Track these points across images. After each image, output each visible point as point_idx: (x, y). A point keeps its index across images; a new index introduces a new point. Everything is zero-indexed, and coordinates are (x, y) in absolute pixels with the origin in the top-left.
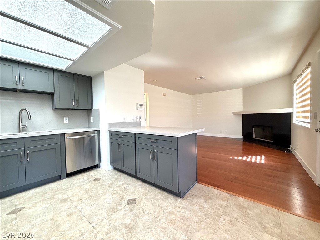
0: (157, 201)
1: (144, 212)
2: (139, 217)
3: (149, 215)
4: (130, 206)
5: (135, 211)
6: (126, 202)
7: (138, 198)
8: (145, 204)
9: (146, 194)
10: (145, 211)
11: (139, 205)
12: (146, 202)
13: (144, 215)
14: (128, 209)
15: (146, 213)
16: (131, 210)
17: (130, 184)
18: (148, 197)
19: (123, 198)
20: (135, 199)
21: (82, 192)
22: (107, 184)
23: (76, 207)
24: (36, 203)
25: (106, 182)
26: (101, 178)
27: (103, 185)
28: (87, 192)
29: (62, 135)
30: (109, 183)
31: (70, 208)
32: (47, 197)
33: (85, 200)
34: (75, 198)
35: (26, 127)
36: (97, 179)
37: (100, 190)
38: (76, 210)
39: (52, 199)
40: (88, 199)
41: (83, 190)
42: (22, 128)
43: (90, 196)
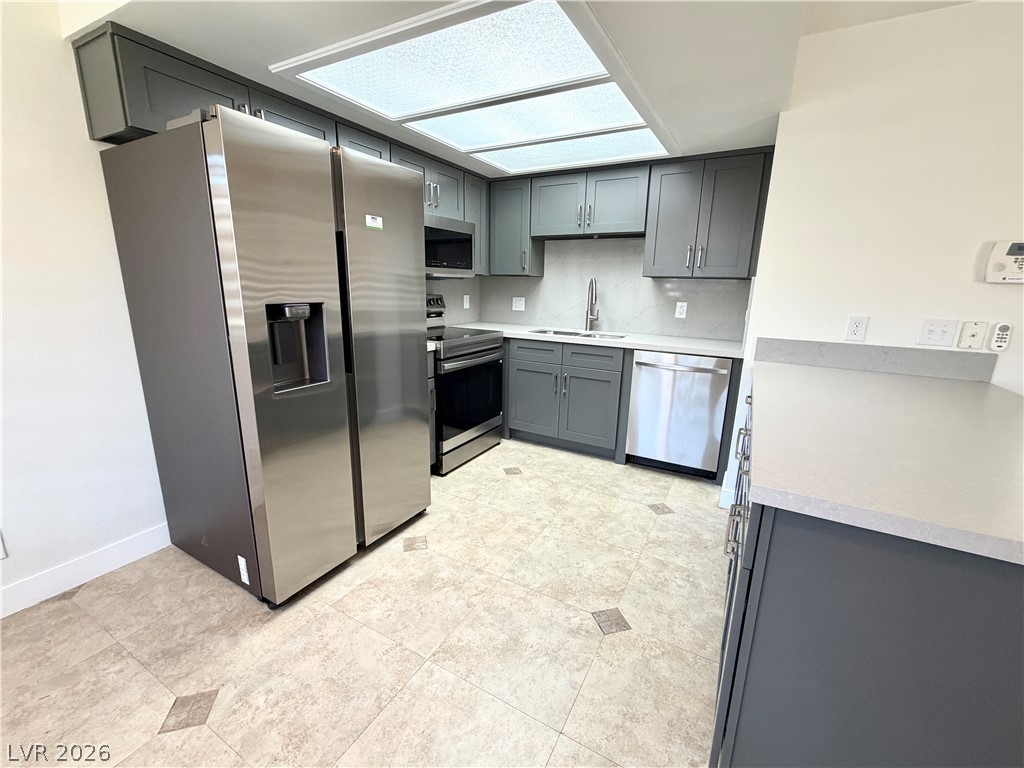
0: (655, 701)
1: (578, 670)
2: (554, 660)
3: (574, 688)
4: (591, 623)
5: (574, 643)
6: (603, 606)
7: (633, 634)
8: (616, 663)
9: (675, 653)
10: (584, 672)
11: (604, 646)
12: (626, 663)
13: (567, 674)
14: (576, 621)
15: (578, 677)
16: (575, 632)
17: (696, 586)
18: (663, 666)
19: (616, 594)
20: (626, 627)
21: (595, 509)
22: (653, 535)
23: (545, 526)
24: (536, 477)
25: (662, 528)
26: (671, 512)
27: (643, 530)
28: (600, 516)
29: (628, 353)
30: (662, 536)
31: (539, 520)
32: (554, 478)
33: (571, 528)
34: (569, 512)
35: (597, 319)
36: (660, 509)
37: (619, 534)
38: (537, 531)
39: (554, 485)
40: (576, 531)
41: (601, 508)
42: (591, 321)
43: (588, 528)
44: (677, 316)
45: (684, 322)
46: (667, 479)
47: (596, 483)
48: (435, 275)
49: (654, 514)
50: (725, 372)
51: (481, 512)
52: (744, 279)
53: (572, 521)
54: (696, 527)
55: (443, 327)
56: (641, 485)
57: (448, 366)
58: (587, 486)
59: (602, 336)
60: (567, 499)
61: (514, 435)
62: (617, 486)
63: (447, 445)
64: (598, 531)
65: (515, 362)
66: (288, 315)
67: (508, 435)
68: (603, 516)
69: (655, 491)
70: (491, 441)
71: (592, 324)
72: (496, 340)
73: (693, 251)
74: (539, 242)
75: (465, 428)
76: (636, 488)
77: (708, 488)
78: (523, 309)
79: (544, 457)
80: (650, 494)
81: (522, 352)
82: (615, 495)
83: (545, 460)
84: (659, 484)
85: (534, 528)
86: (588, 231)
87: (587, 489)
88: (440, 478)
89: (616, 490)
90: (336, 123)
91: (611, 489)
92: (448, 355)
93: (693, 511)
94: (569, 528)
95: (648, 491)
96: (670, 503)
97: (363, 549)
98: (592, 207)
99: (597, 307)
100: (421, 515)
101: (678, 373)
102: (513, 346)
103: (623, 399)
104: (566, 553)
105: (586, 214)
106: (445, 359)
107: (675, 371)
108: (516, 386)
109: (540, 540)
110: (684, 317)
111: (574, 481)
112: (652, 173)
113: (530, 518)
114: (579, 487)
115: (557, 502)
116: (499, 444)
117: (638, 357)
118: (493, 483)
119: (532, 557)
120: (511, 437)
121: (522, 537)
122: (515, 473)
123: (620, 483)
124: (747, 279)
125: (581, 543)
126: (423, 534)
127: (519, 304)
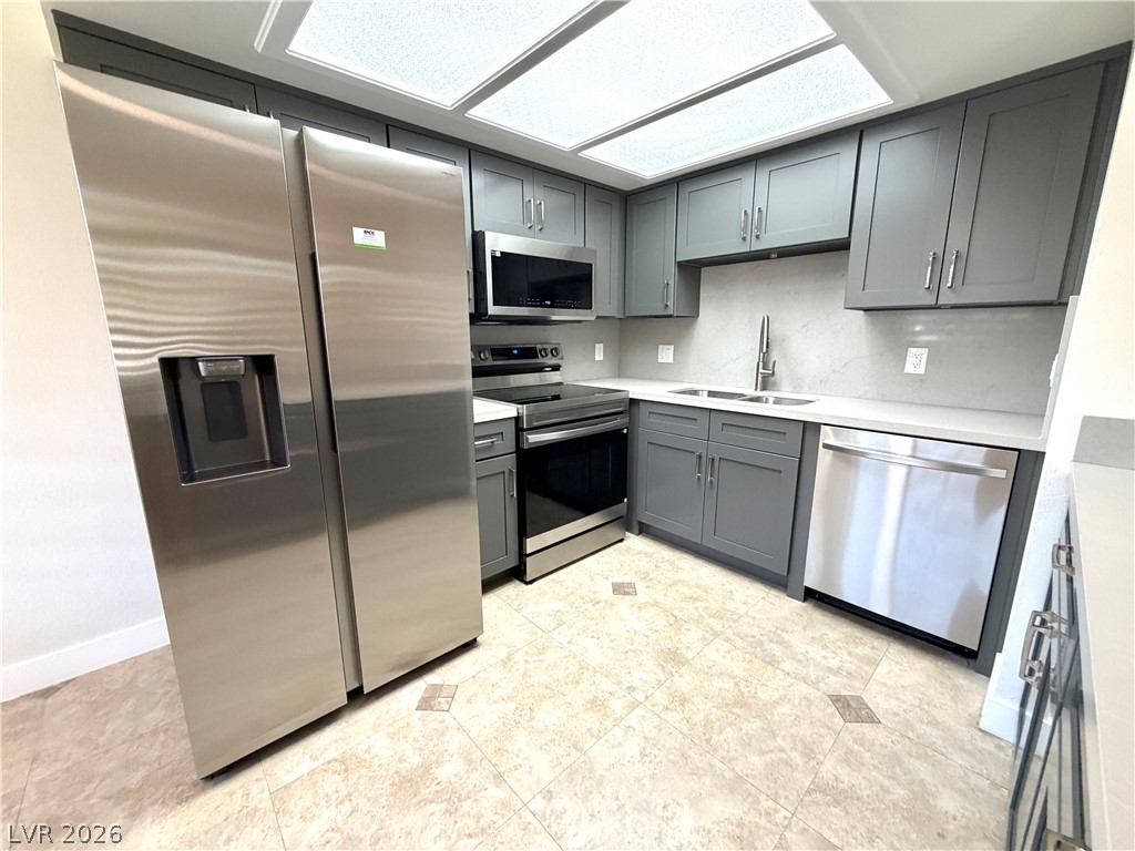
21: (730, 686)
22: (829, 768)
23: (634, 705)
24: (656, 604)
25: (849, 759)
26: (871, 719)
27: (809, 753)
28: (736, 704)
29: (810, 429)
30: (847, 776)
31: (631, 689)
32: (681, 610)
33: (677, 717)
34: (684, 683)
35: (773, 374)
36: (852, 708)
37: (762, 753)
38: (620, 712)
39: (676, 623)
40: (684, 728)
41: (742, 684)
42: (764, 378)
43: (708, 723)
44: (909, 369)
45: (922, 381)
46: (876, 643)
47: (746, 630)
48: (554, 318)
49: (838, 720)
50: (1001, 473)
51: (550, 656)
52: (1050, 304)
53: (684, 701)
54: (922, 770)
55: (560, 384)
56: (824, 647)
57: (535, 438)
58: (729, 633)
59: (778, 401)
60: (690, 655)
61: (644, 530)
62: (781, 642)
63: (532, 544)
64: (722, 738)
65: (647, 432)
66: (203, 374)
67: (636, 528)
68: (741, 702)
69: (850, 664)
70: (611, 533)
71: (766, 382)
72: (619, 402)
73: (938, 262)
74: (692, 271)
75: (587, 511)
76: (816, 653)
77: (959, 676)
78: (671, 361)
79: (678, 569)
80: (837, 672)
81: (655, 420)
82: (772, 662)
83: (678, 576)
84: (859, 650)
85: (617, 706)
86: (757, 246)
87: (728, 640)
88: (523, 586)
89: (777, 650)
90: (387, 126)
91: (768, 646)
92: (535, 424)
93: (924, 729)
94: (674, 718)
95: (834, 663)
96: (876, 699)
97: (357, 697)
98: (764, 210)
99: (774, 356)
100: (470, 645)
101: (915, 470)
102: (644, 411)
103: (800, 501)
104: (652, 777)
105: (755, 221)
106: (528, 429)
107: (910, 466)
108: (646, 463)
109: (618, 732)
110: (921, 371)
111: (709, 621)
112: (863, 143)
113: (619, 683)
114: (716, 635)
115: (672, 658)
116: (622, 540)
117: (828, 437)
118: (589, 606)
119: (591, 771)
120: (640, 532)
121: (591, 720)
122: (626, 593)
123: (786, 637)
124: (1055, 306)
125: (684, 757)
126: (453, 682)
127: (666, 355)
